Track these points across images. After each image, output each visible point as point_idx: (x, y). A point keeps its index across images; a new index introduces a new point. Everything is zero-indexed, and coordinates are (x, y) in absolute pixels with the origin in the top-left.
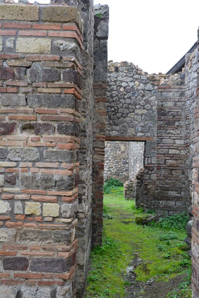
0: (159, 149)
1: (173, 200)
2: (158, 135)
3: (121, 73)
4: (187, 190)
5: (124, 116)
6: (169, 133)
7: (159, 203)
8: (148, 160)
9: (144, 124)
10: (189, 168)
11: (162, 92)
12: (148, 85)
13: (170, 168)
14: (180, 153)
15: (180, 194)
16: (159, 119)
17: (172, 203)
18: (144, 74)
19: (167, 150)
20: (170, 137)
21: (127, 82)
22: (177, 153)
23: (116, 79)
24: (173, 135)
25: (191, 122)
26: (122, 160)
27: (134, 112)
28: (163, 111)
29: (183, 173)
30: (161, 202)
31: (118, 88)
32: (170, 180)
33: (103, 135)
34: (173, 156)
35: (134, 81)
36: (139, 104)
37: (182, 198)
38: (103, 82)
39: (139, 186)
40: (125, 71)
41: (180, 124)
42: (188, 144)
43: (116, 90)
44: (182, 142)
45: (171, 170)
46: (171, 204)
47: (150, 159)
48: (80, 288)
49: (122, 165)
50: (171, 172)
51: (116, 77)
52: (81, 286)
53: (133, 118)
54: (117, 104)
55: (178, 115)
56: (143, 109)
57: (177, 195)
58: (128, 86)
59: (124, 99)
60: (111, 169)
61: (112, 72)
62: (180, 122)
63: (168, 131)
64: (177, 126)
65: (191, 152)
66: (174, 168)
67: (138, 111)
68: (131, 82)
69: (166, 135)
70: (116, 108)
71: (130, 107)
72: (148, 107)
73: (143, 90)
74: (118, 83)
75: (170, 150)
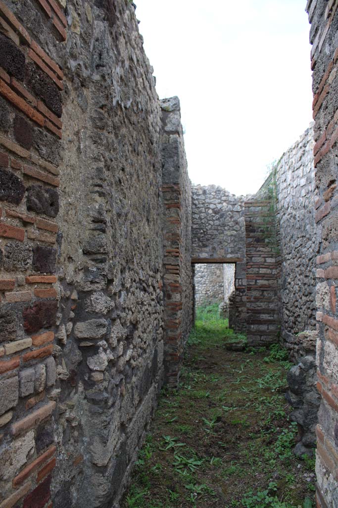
0: (249, 268)
1: (265, 324)
2: (248, 253)
3: (208, 196)
4: (280, 312)
5: (213, 237)
6: (259, 251)
7: (251, 328)
8: (238, 282)
9: (234, 245)
10: (283, 288)
11: (249, 207)
12: (236, 206)
13: (262, 289)
14: (272, 272)
15: (273, 316)
16: (248, 236)
17: (263, 327)
18: (232, 196)
19: (257, 270)
20: (260, 255)
21: (215, 204)
22: (268, 272)
23: (204, 202)
24: (263, 253)
25: (283, 237)
26: (218, 284)
27: (223, 233)
28: (251, 228)
29: (276, 294)
30: (252, 326)
31: (207, 210)
32: (261, 302)
33: (175, 248)
34: (264, 275)
35: (222, 203)
36: (228, 225)
37: (274, 321)
38: (175, 184)
39: (232, 308)
40: (212, 194)
41: (270, 240)
42: (280, 262)
43: (204, 213)
44: (273, 260)
45: (263, 291)
46: (263, 329)
47: (240, 280)
48: (99, 504)
49: (218, 288)
50: (263, 293)
51: (204, 200)
52: (100, 502)
53: (223, 239)
54: (206, 226)
55: (267, 231)
56: (232, 230)
57: (270, 318)
58: (217, 207)
59: (213, 220)
60: (208, 292)
61: (200, 195)
62: (270, 239)
63: (258, 249)
64: (267, 242)
65: (284, 270)
66: (266, 289)
67: (227, 233)
68: (219, 203)
69: (255, 253)
70: (205, 230)
71: (219, 228)
72: (237, 228)
73: (231, 211)
74: (206, 205)
75: (261, 269)
